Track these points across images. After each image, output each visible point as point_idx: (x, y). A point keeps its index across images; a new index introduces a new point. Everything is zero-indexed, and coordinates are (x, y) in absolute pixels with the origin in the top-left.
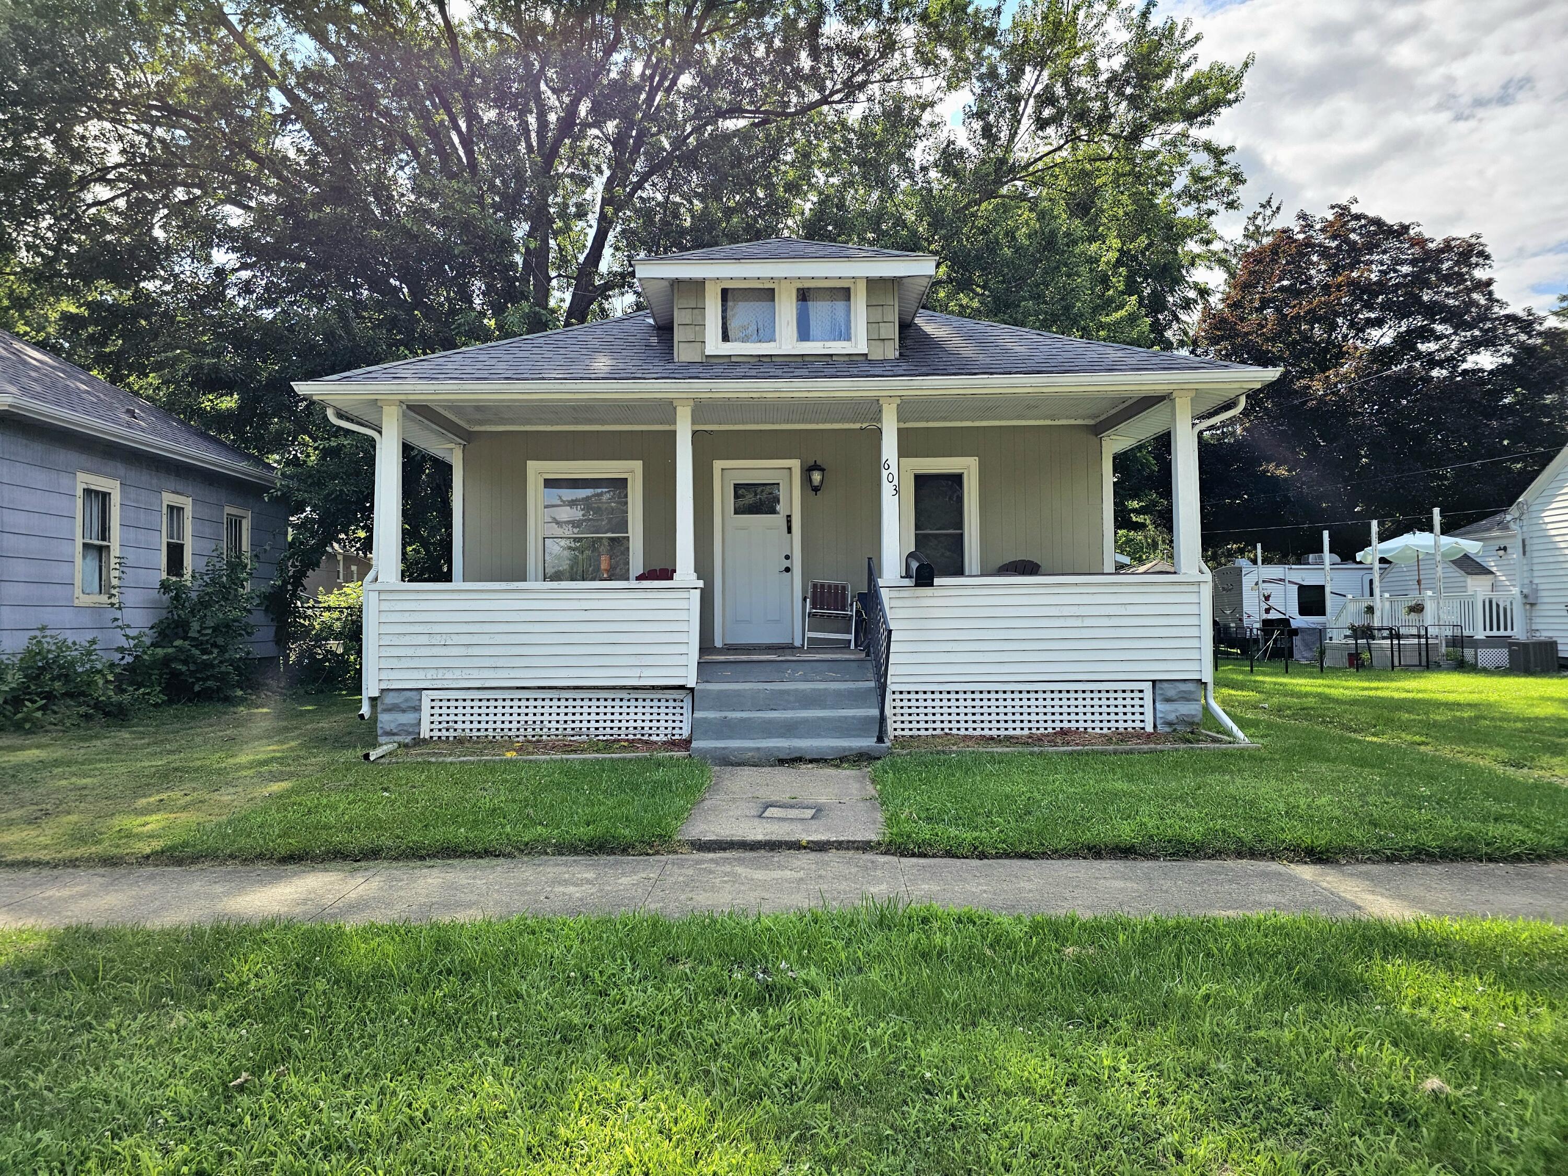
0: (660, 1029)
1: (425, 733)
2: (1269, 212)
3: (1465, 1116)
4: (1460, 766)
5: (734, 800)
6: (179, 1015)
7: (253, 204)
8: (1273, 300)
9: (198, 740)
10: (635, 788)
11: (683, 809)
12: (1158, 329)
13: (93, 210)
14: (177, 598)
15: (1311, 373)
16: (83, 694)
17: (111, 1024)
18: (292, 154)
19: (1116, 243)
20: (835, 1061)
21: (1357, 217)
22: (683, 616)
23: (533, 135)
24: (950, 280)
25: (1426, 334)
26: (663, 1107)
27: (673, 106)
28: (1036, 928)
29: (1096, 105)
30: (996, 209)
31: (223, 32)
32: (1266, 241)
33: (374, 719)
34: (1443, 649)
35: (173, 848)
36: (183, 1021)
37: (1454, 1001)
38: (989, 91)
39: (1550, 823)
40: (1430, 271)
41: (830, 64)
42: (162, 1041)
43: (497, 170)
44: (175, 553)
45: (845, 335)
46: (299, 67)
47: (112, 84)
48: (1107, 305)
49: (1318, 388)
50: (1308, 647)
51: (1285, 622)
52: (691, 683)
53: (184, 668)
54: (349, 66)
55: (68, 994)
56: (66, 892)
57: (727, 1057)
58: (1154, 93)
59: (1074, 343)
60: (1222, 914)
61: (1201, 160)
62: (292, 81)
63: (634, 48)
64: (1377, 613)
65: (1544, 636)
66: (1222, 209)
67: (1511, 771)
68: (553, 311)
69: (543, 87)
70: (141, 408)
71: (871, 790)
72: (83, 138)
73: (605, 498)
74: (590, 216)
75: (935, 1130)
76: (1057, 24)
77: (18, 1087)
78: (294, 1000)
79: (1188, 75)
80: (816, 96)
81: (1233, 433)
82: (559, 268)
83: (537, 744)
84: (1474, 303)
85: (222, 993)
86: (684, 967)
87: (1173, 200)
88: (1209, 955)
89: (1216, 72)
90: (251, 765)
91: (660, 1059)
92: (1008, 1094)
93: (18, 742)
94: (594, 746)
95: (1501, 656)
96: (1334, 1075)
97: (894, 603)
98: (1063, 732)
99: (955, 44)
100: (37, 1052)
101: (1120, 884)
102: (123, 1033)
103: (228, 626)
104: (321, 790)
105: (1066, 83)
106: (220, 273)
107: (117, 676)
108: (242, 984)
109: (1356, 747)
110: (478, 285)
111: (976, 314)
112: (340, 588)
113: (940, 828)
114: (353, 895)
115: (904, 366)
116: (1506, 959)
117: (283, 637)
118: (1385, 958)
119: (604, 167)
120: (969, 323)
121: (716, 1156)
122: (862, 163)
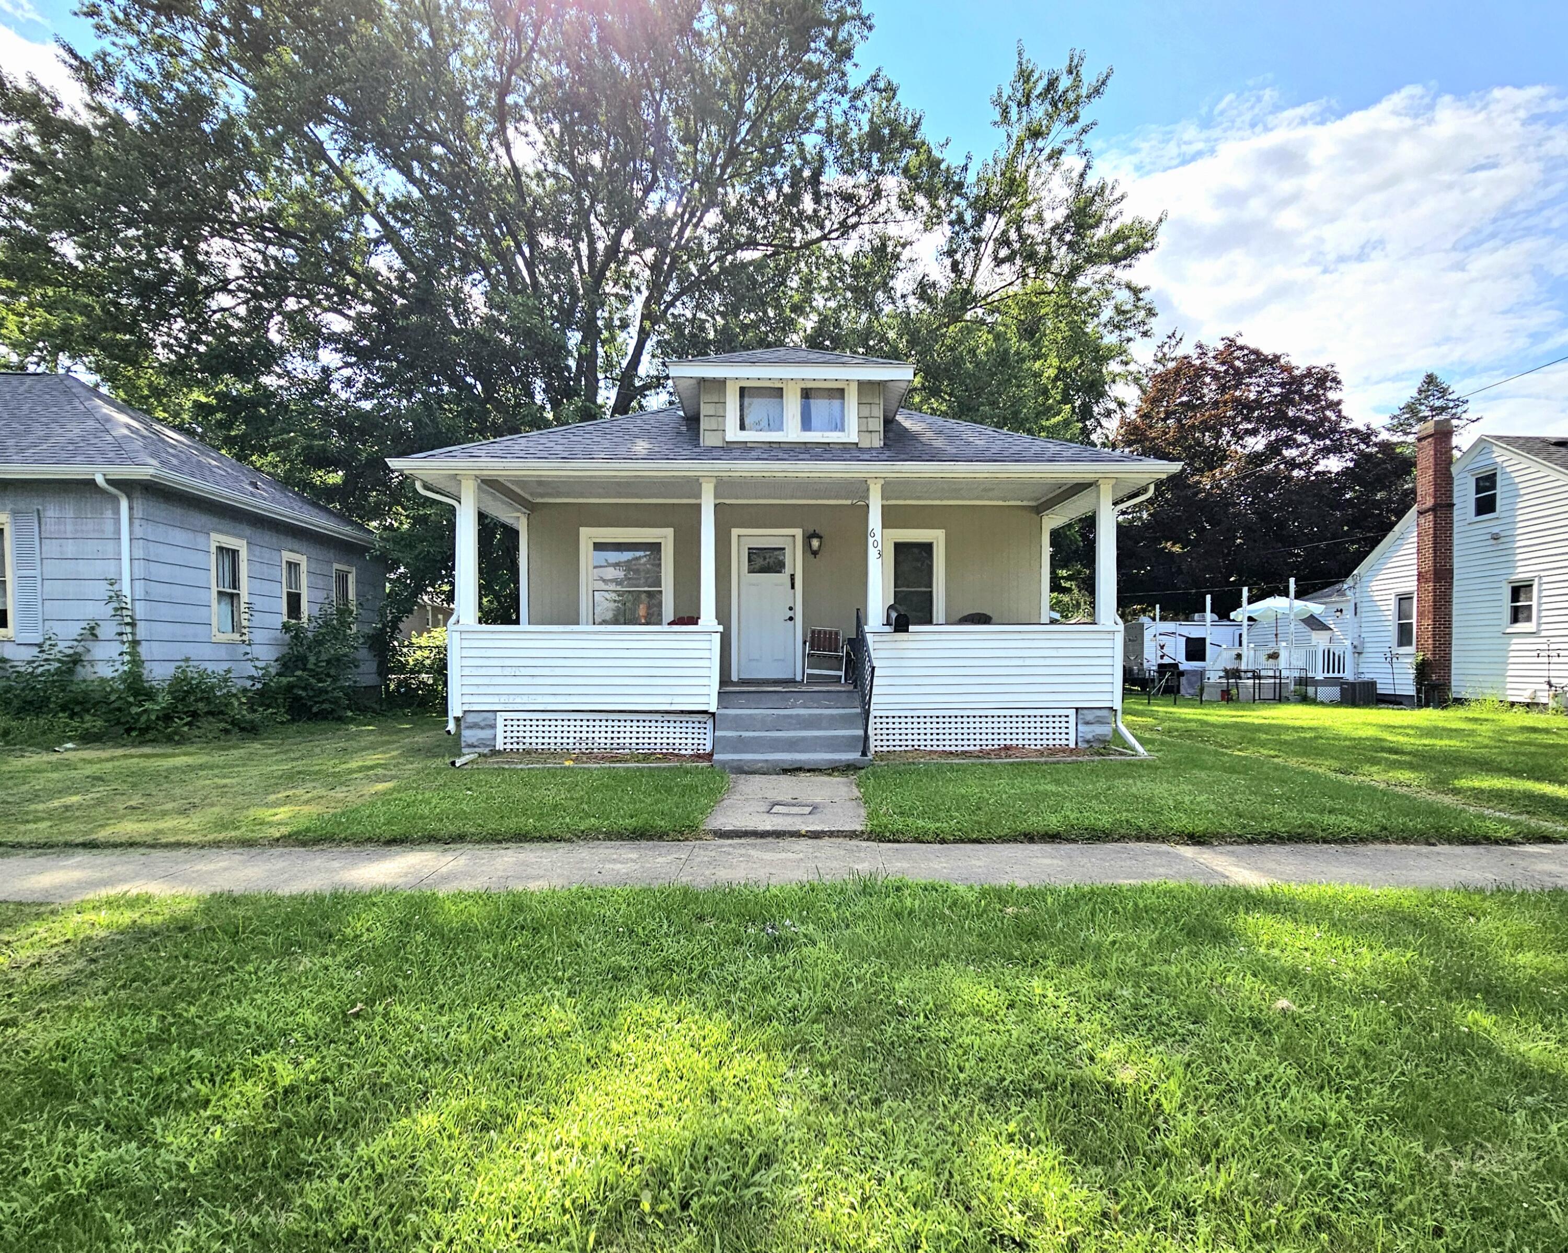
0: (691, 970)
1: (499, 746)
2: (1173, 342)
3: (1305, 1027)
4: (1303, 772)
5: (746, 800)
6: (305, 960)
7: (352, 313)
8: (1174, 413)
9: (318, 750)
10: (669, 790)
11: (708, 806)
12: (1086, 433)
13: (217, 316)
14: (296, 637)
15: (1201, 471)
16: (222, 713)
17: (250, 967)
18: (384, 271)
19: (1055, 362)
20: (828, 992)
21: (1241, 348)
22: (706, 654)
23: (585, 261)
24: (924, 388)
25: (1288, 442)
26: (694, 1027)
27: (701, 239)
28: (984, 894)
29: (1042, 249)
30: (961, 331)
31: (324, 167)
32: (1171, 365)
33: (458, 735)
34: (1292, 687)
35: (298, 833)
36: (309, 965)
37: (1298, 944)
38: (957, 234)
39: (1370, 815)
40: (1295, 392)
41: (828, 208)
42: (292, 981)
43: (556, 288)
44: (294, 601)
45: (840, 426)
46: (389, 199)
47: (230, 208)
48: (1048, 411)
49: (1207, 483)
50: (1191, 685)
51: (1175, 666)
52: (713, 708)
53: (304, 694)
54: (429, 198)
55: (215, 945)
56: (212, 867)
57: (744, 990)
58: (1088, 241)
59: (1021, 440)
60: (1125, 882)
61: (1123, 296)
62: (383, 209)
63: (668, 189)
64: (1244, 659)
65: (1367, 677)
66: (1138, 336)
67: (1340, 776)
68: (601, 407)
69: (592, 218)
70: (262, 480)
71: (856, 793)
72: (207, 253)
73: (643, 560)
74: (631, 329)
75: (906, 1042)
76: (1012, 180)
77: (174, 1016)
78: (399, 949)
79: (1115, 226)
80: (817, 233)
81: (1140, 518)
82: (606, 371)
83: (590, 755)
84: (1326, 419)
85: (341, 943)
86: (710, 924)
87: (1101, 329)
88: (1116, 912)
89: (1137, 225)
90: (360, 769)
91: (691, 992)
92: (962, 1015)
93: (170, 751)
94: (634, 757)
95: (1334, 692)
96: (1208, 998)
97: (877, 646)
98: (1006, 748)
99: (931, 194)
100: (189, 989)
101: (1048, 861)
102: (261, 974)
103: (338, 660)
104: (417, 788)
105: (1019, 229)
106: (326, 370)
107: (249, 699)
108: (356, 936)
109: (1226, 759)
110: (538, 385)
111: (944, 414)
112: (429, 632)
113: (910, 821)
114: (444, 870)
115: (888, 453)
116: (1337, 913)
117: (383, 671)
118: (1247, 913)
119: (643, 288)
120: (940, 421)
121: (735, 1062)
122: (853, 289)
